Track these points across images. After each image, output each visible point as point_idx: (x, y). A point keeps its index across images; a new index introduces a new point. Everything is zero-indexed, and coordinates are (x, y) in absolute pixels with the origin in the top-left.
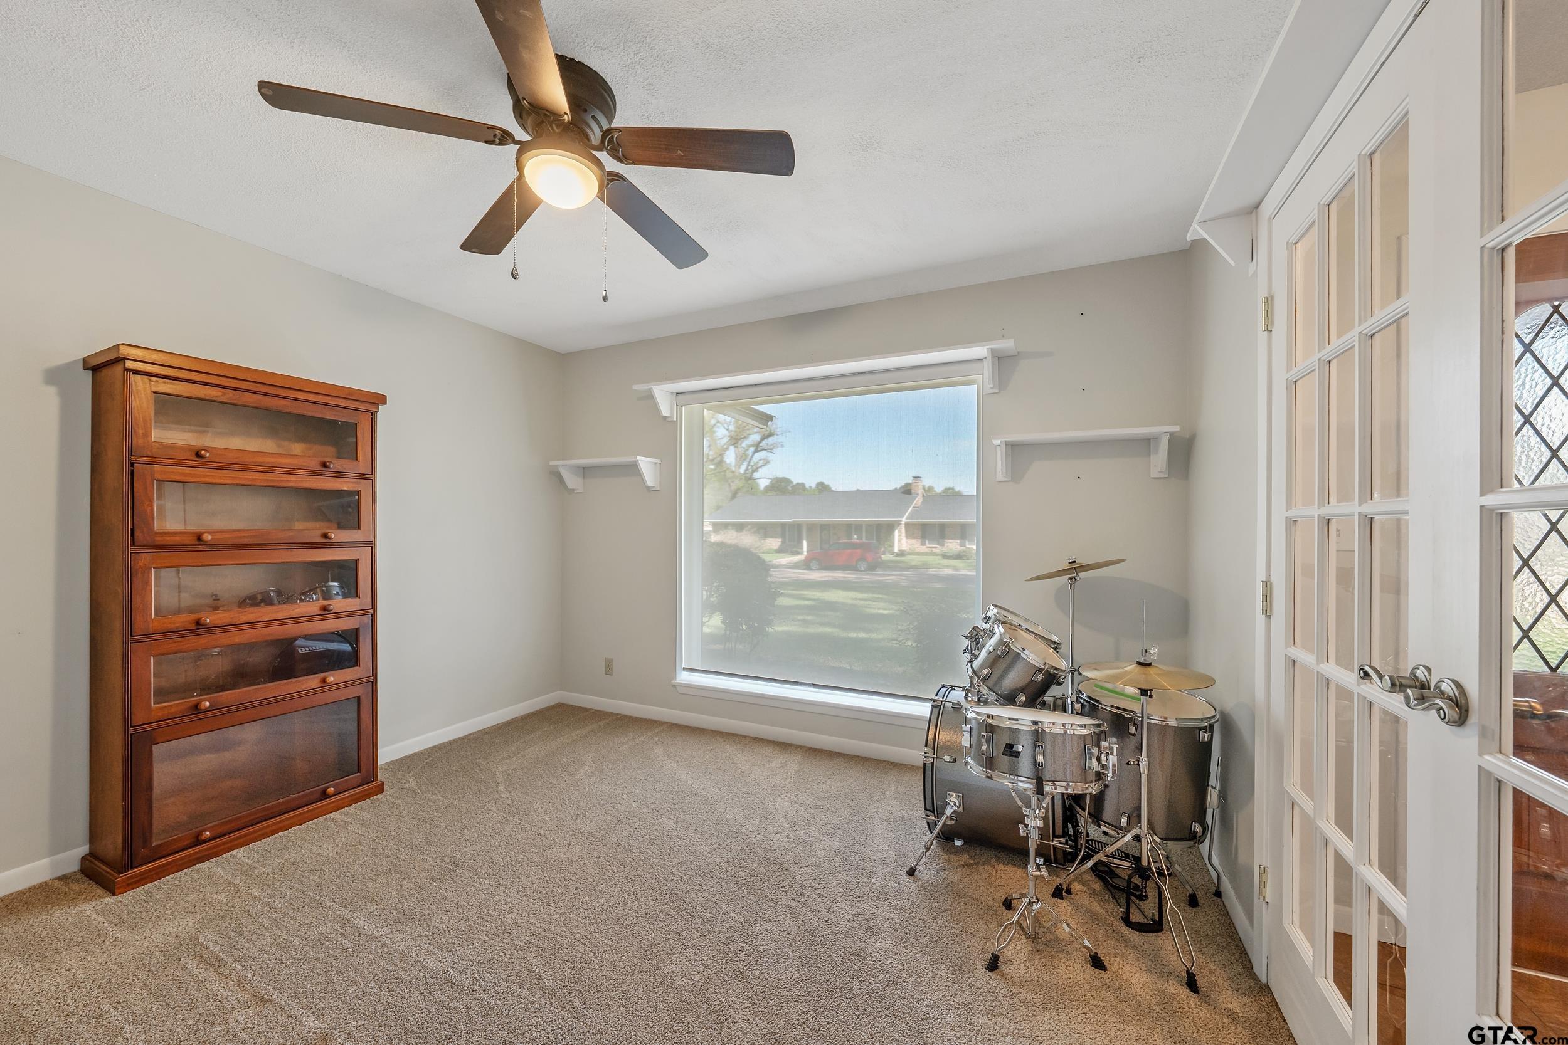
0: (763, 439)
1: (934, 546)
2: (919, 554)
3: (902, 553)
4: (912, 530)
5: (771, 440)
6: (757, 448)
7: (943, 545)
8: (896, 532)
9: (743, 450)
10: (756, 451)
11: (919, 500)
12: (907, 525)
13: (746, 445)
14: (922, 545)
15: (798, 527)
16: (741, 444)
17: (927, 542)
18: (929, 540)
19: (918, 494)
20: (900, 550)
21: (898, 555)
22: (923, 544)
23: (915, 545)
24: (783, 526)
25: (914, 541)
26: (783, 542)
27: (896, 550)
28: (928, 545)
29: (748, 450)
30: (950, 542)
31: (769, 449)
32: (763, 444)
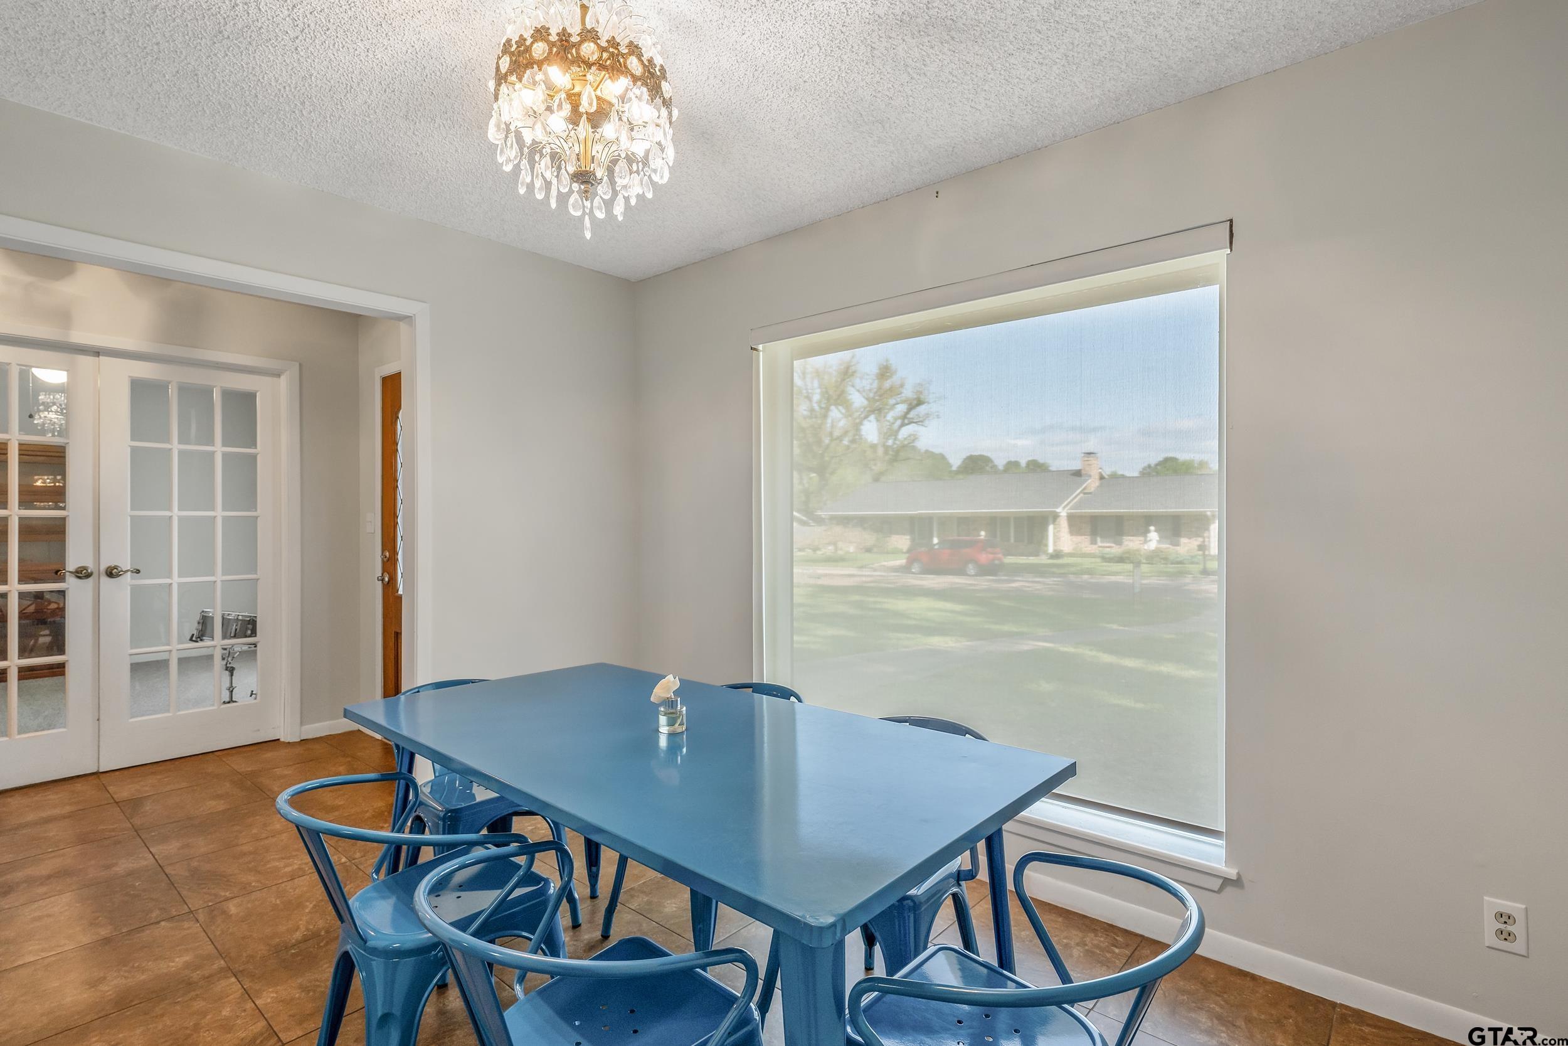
0: (910, 409)
1: (1108, 545)
2: (1084, 555)
3: (1057, 555)
4: (1077, 523)
5: (922, 409)
6: (905, 420)
7: (1120, 543)
8: (1051, 528)
9: (888, 424)
10: (903, 425)
11: (1092, 484)
12: (1071, 518)
13: (893, 417)
14: (1092, 544)
15: (929, 519)
16: (885, 417)
17: (1099, 539)
18: (1101, 537)
19: (1090, 476)
20: (1055, 551)
21: (1052, 557)
22: (1094, 542)
23: (1084, 544)
24: (912, 519)
25: (1079, 539)
26: (913, 540)
27: (1051, 550)
28: (1100, 544)
29: (893, 423)
30: (1131, 541)
31: (919, 422)
32: (911, 415)
